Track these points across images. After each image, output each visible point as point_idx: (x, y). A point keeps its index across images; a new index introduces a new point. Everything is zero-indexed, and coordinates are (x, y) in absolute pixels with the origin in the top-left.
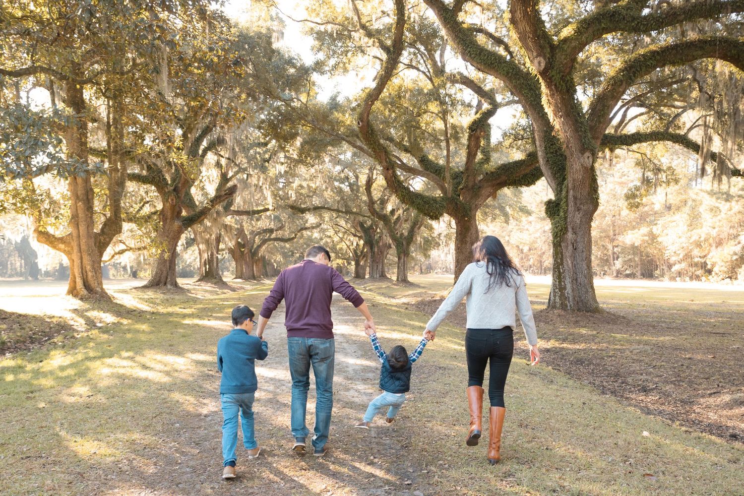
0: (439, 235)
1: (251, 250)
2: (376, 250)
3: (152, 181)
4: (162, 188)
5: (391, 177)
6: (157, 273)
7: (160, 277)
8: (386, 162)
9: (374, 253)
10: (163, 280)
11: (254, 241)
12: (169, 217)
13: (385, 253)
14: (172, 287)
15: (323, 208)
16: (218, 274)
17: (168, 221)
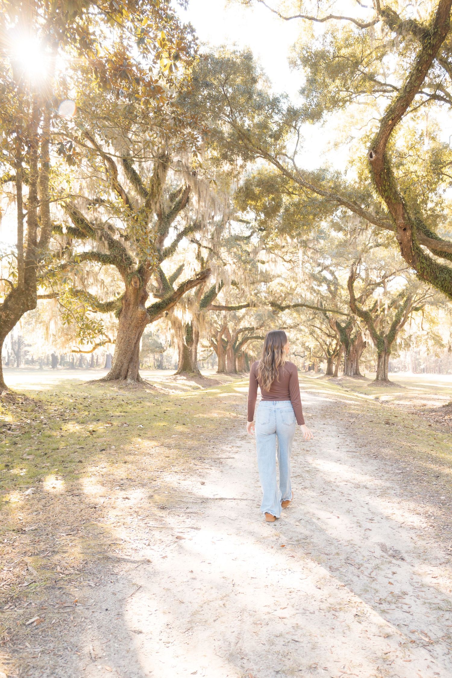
0: (410, 336)
1: (234, 347)
2: (351, 349)
3: (114, 260)
4: (125, 269)
5: (409, 242)
6: (116, 365)
7: (120, 370)
8: (404, 218)
9: (349, 351)
10: (123, 373)
11: (237, 338)
12: (132, 302)
13: (360, 352)
14: (132, 382)
15: (302, 305)
16: (195, 368)
17: (131, 306)
